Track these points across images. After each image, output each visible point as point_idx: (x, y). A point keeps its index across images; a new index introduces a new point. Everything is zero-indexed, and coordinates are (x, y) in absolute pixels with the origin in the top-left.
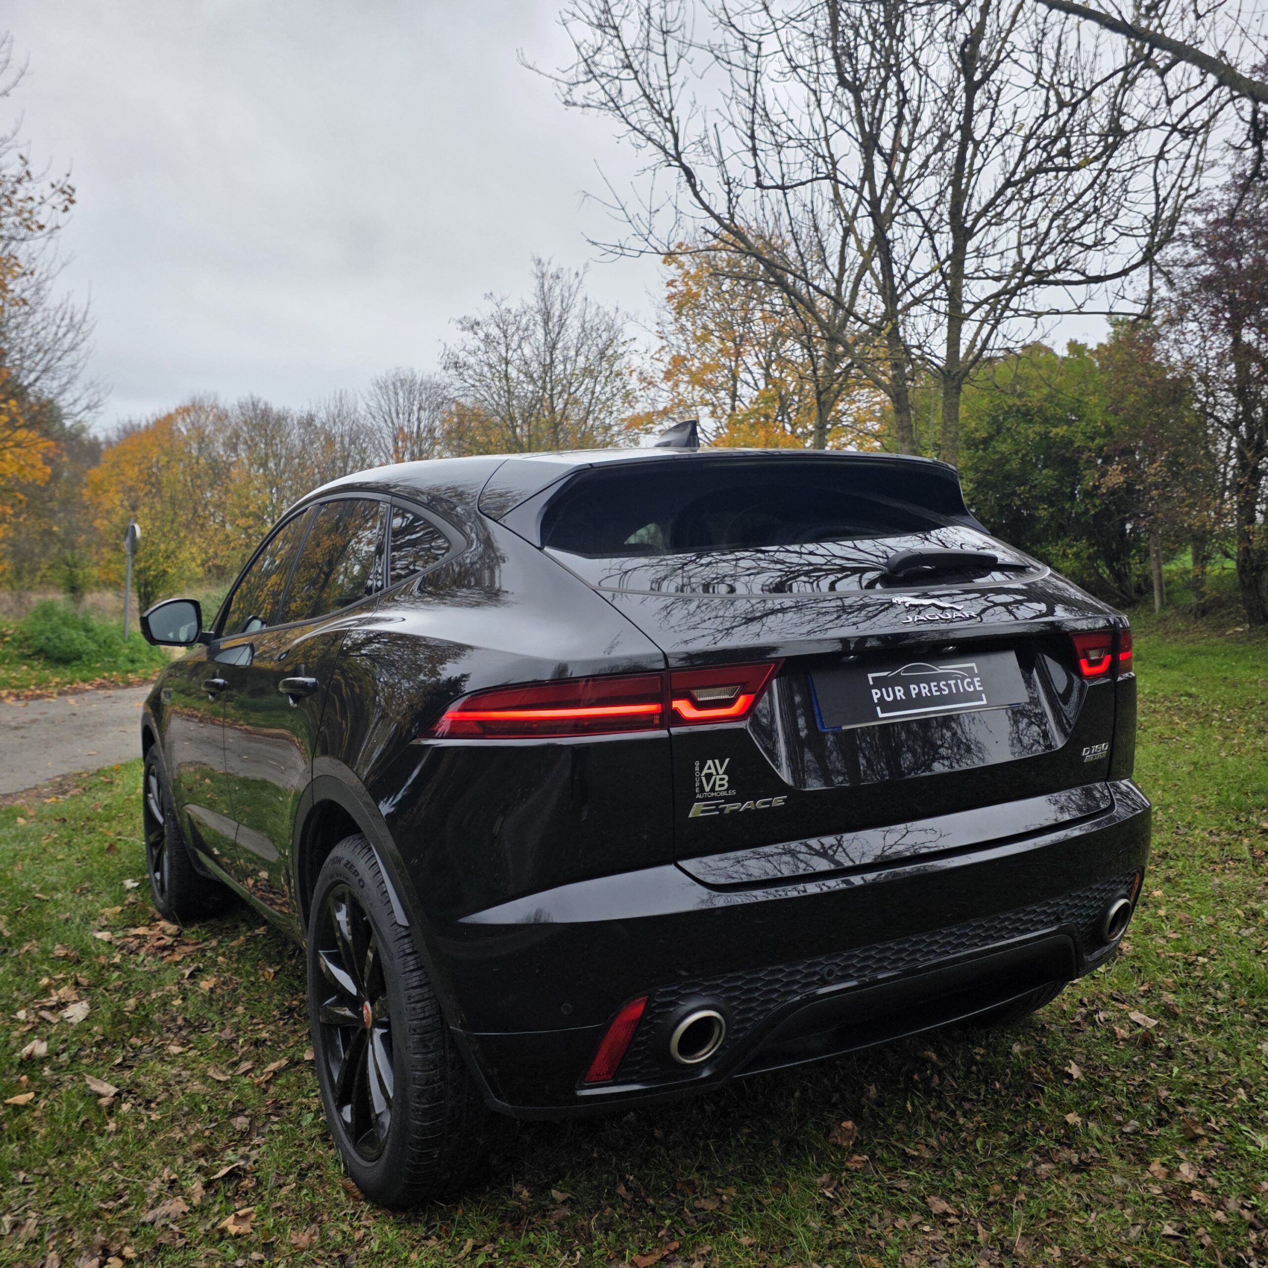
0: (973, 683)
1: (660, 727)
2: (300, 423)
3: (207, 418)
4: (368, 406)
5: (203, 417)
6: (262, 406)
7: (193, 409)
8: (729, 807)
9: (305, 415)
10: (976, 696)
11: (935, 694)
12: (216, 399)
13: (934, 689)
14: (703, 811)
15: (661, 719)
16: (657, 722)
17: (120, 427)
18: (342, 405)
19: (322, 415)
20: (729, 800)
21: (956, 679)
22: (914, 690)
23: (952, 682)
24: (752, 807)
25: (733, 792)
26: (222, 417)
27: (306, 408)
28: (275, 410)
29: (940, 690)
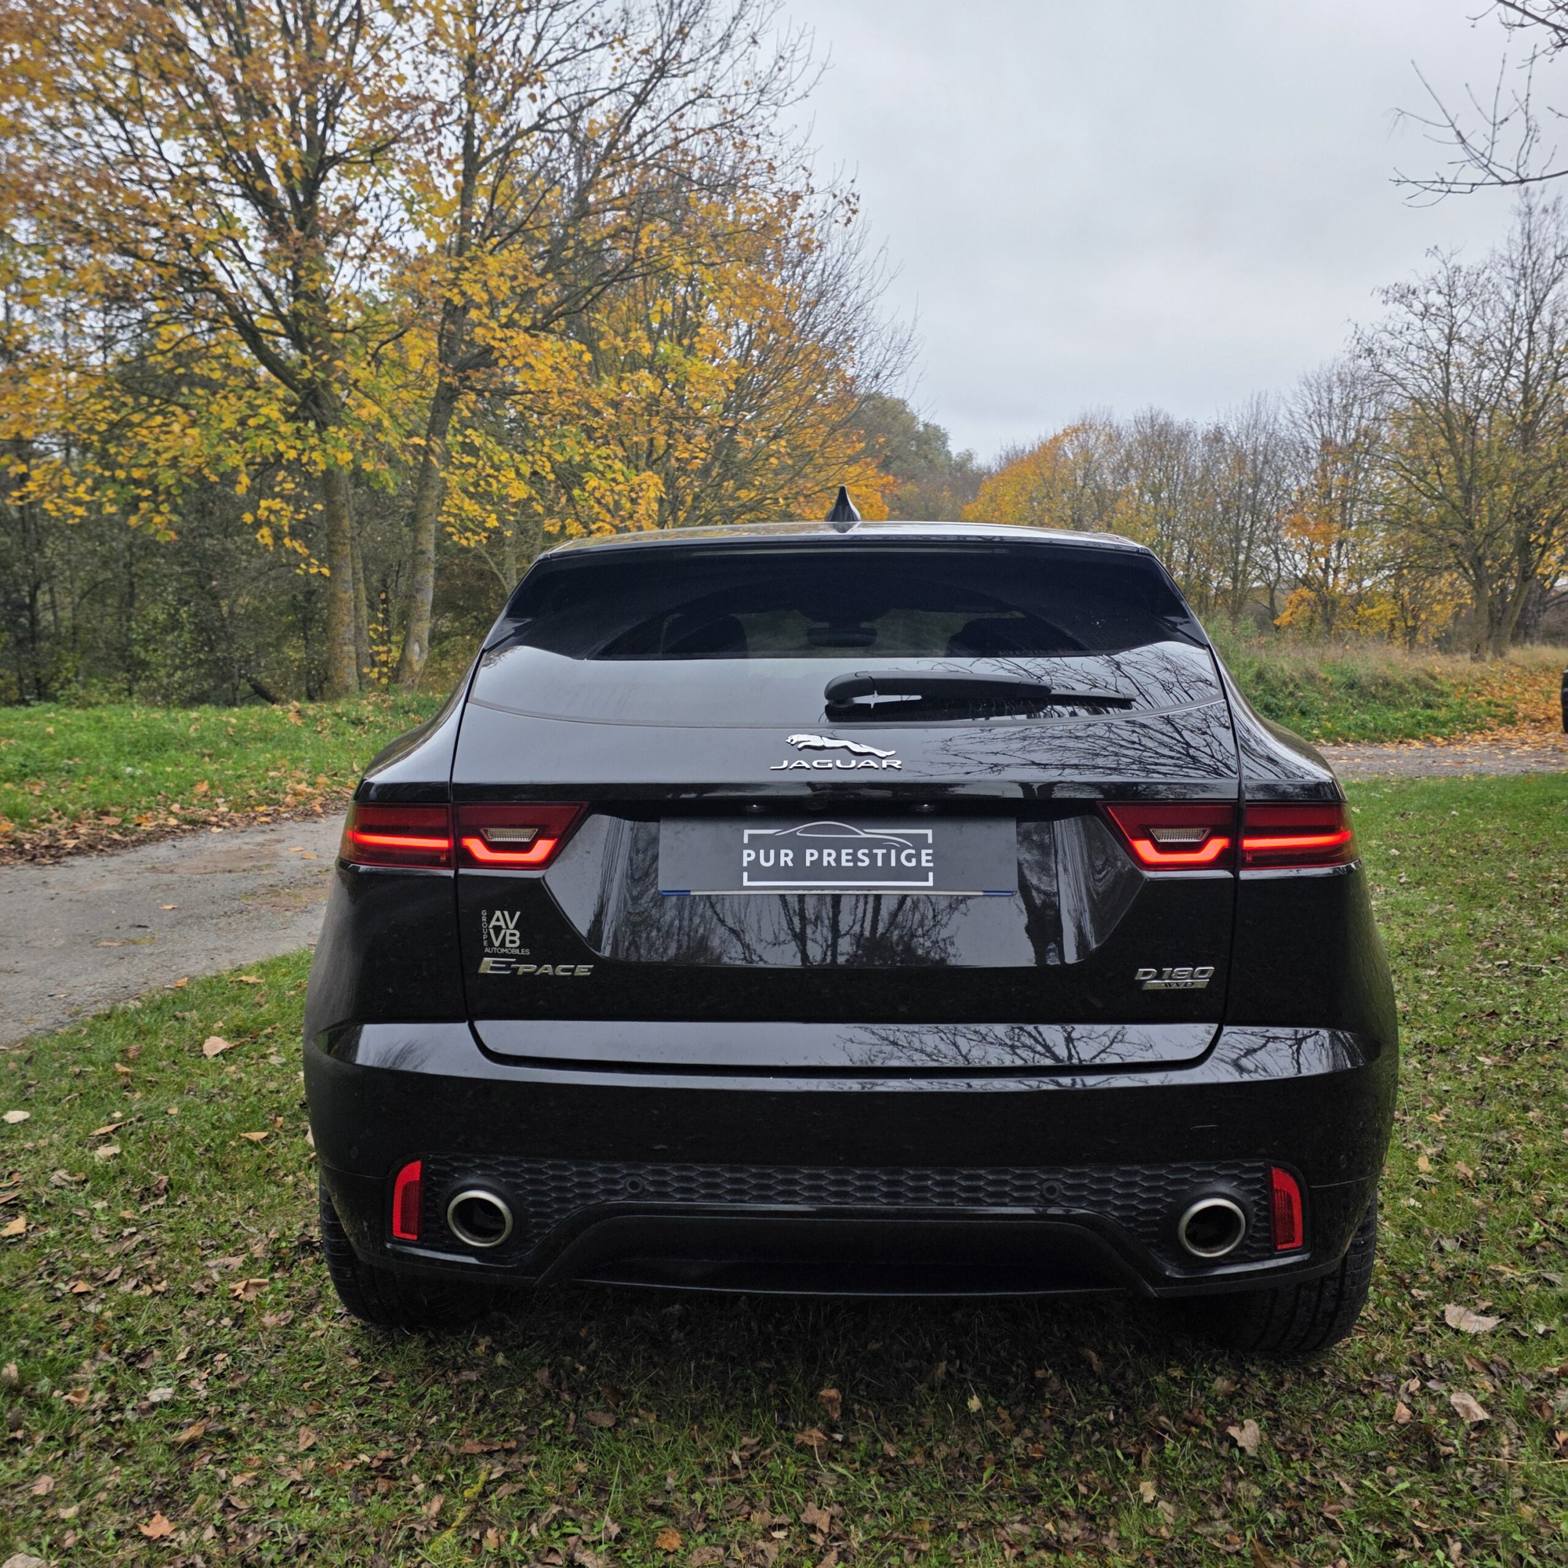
0: (918, 857)
1: (447, 865)
2: (1205, 439)
3: (1098, 438)
4: (1291, 413)
5: (1093, 437)
6: (1161, 420)
7: (1082, 428)
8: (523, 969)
9: (1212, 428)
10: (919, 873)
11: (844, 864)
12: (1109, 415)
13: (844, 858)
14: (492, 968)
15: (448, 859)
16: (443, 858)
17: (1003, 454)
18: (1259, 412)
19: (1233, 429)
20: (521, 960)
21: (889, 848)
22: (810, 856)
23: (880, 852)
24: (550, 971)
25: (526, 952)
26: (1114, 437)
27: (1214, 420)
28: (1176, 425)
29: (855, 859)
